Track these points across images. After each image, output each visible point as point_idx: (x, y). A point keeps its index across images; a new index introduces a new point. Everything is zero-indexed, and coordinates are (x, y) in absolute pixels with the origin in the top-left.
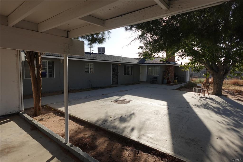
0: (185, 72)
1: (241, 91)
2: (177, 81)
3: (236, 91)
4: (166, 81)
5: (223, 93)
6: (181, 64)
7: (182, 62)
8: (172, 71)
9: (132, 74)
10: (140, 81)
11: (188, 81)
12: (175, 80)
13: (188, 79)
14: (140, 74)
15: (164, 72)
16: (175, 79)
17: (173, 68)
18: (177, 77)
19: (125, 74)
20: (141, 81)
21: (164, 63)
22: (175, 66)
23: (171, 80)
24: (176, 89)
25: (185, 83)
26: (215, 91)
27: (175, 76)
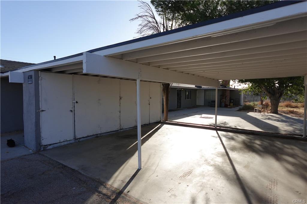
0: (240, 95)
1: (293, 111)
2: (233, 105)
3: (289, 111)
4: (223, 104)
5: (279, 112)
6: (234, 88)
7: (235, 86)
8: (228, 94)
9: (190, 99)
10: (197, 105)
11: (242, 104)
12: (231, 104)
14: (197, 98)
15: (221, 95)
16: (230, 102)
17: (229, 92)
18: (232, 101)
19: (186, 99)
20: (199, 105)
21: (223, 88)
22: (230, 90)
23: (228, 103)
24: (237, 111)
25: (240, 107)
26: (273, 111)
27: (231, 99)
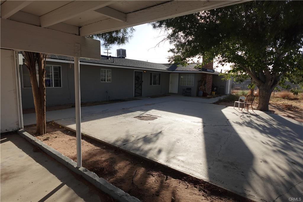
0: (225, 82)
1: (291, 106)
2: (215, 93)
3: (286, 106)
4: (201, 93)
5: (270, 108)
6: (221, 72)
7: (222, 70)
8: (209, 80)
9: (159, 84)
10: (170, 92)
11: (228, 93)
12: (213, 92)
13: (228, 90)
14: (170, 84)
15: (200, 81)
16: (213, 90)
17: (211, 77)
18: (215, 89)
19: (151, 84)
20: (171, 92)
21: (200, 71)
22: (213, 74)
23: (208, 91)
24: (214, 103)
25: (225, 96)
26: (261, 106)
27: (213, 87)
